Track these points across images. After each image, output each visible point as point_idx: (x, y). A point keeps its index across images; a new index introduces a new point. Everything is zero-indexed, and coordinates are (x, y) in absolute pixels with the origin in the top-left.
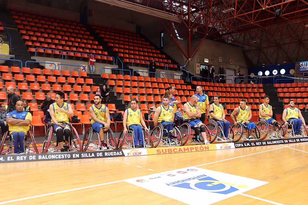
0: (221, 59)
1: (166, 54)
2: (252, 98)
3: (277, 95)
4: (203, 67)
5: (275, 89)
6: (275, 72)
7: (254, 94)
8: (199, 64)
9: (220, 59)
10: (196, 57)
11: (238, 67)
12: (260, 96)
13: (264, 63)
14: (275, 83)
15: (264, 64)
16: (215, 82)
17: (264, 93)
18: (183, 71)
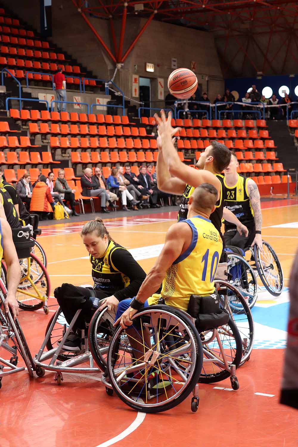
0: (175, 61)
1: (65, 53)
2: (249, 149)
3: (294, 143)
4: (144, 82)
5: (290, 131)
6: (284, 92)
7: (253, 142)
8: (137, 76)
9: (173, 63)
10: (132, 61)
11: (207, 79)
12: (264, 144)
13: (260, 71)
14: (289, 119)
15: (260, 73)
16: (177, 118)
17: (270, 139)
18: (111, 93)
